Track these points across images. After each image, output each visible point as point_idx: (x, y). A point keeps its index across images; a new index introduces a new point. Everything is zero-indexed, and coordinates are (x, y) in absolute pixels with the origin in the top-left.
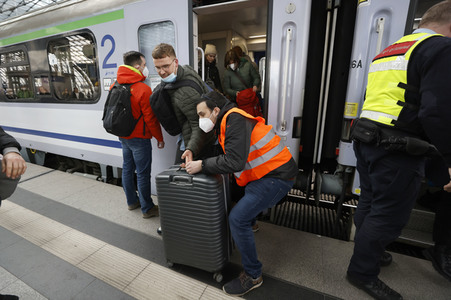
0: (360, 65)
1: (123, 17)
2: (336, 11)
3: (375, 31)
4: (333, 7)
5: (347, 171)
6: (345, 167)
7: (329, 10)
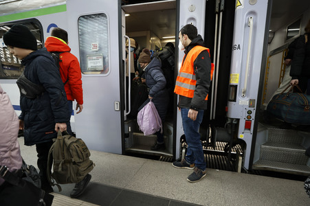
0: (239, 47)
1: (66, 10)
2: (221, 13)
3: (247, 25)
4: (220, 11)
5: (234, 122)
6: (232, 119)
7: (217, 13)
